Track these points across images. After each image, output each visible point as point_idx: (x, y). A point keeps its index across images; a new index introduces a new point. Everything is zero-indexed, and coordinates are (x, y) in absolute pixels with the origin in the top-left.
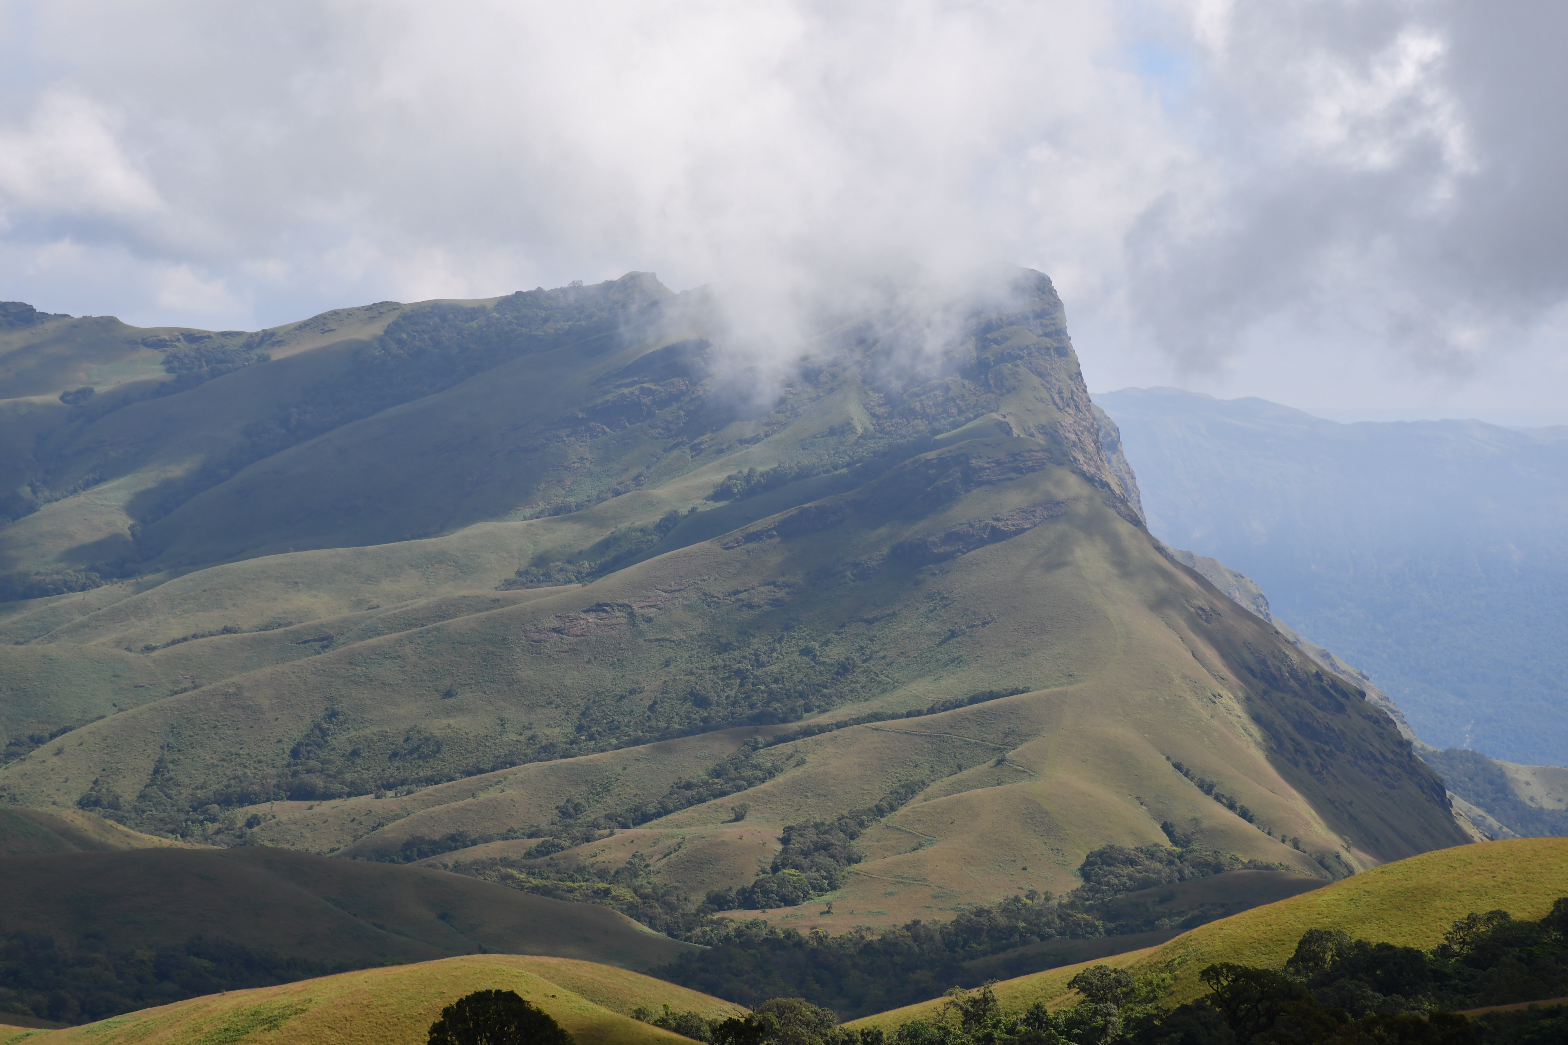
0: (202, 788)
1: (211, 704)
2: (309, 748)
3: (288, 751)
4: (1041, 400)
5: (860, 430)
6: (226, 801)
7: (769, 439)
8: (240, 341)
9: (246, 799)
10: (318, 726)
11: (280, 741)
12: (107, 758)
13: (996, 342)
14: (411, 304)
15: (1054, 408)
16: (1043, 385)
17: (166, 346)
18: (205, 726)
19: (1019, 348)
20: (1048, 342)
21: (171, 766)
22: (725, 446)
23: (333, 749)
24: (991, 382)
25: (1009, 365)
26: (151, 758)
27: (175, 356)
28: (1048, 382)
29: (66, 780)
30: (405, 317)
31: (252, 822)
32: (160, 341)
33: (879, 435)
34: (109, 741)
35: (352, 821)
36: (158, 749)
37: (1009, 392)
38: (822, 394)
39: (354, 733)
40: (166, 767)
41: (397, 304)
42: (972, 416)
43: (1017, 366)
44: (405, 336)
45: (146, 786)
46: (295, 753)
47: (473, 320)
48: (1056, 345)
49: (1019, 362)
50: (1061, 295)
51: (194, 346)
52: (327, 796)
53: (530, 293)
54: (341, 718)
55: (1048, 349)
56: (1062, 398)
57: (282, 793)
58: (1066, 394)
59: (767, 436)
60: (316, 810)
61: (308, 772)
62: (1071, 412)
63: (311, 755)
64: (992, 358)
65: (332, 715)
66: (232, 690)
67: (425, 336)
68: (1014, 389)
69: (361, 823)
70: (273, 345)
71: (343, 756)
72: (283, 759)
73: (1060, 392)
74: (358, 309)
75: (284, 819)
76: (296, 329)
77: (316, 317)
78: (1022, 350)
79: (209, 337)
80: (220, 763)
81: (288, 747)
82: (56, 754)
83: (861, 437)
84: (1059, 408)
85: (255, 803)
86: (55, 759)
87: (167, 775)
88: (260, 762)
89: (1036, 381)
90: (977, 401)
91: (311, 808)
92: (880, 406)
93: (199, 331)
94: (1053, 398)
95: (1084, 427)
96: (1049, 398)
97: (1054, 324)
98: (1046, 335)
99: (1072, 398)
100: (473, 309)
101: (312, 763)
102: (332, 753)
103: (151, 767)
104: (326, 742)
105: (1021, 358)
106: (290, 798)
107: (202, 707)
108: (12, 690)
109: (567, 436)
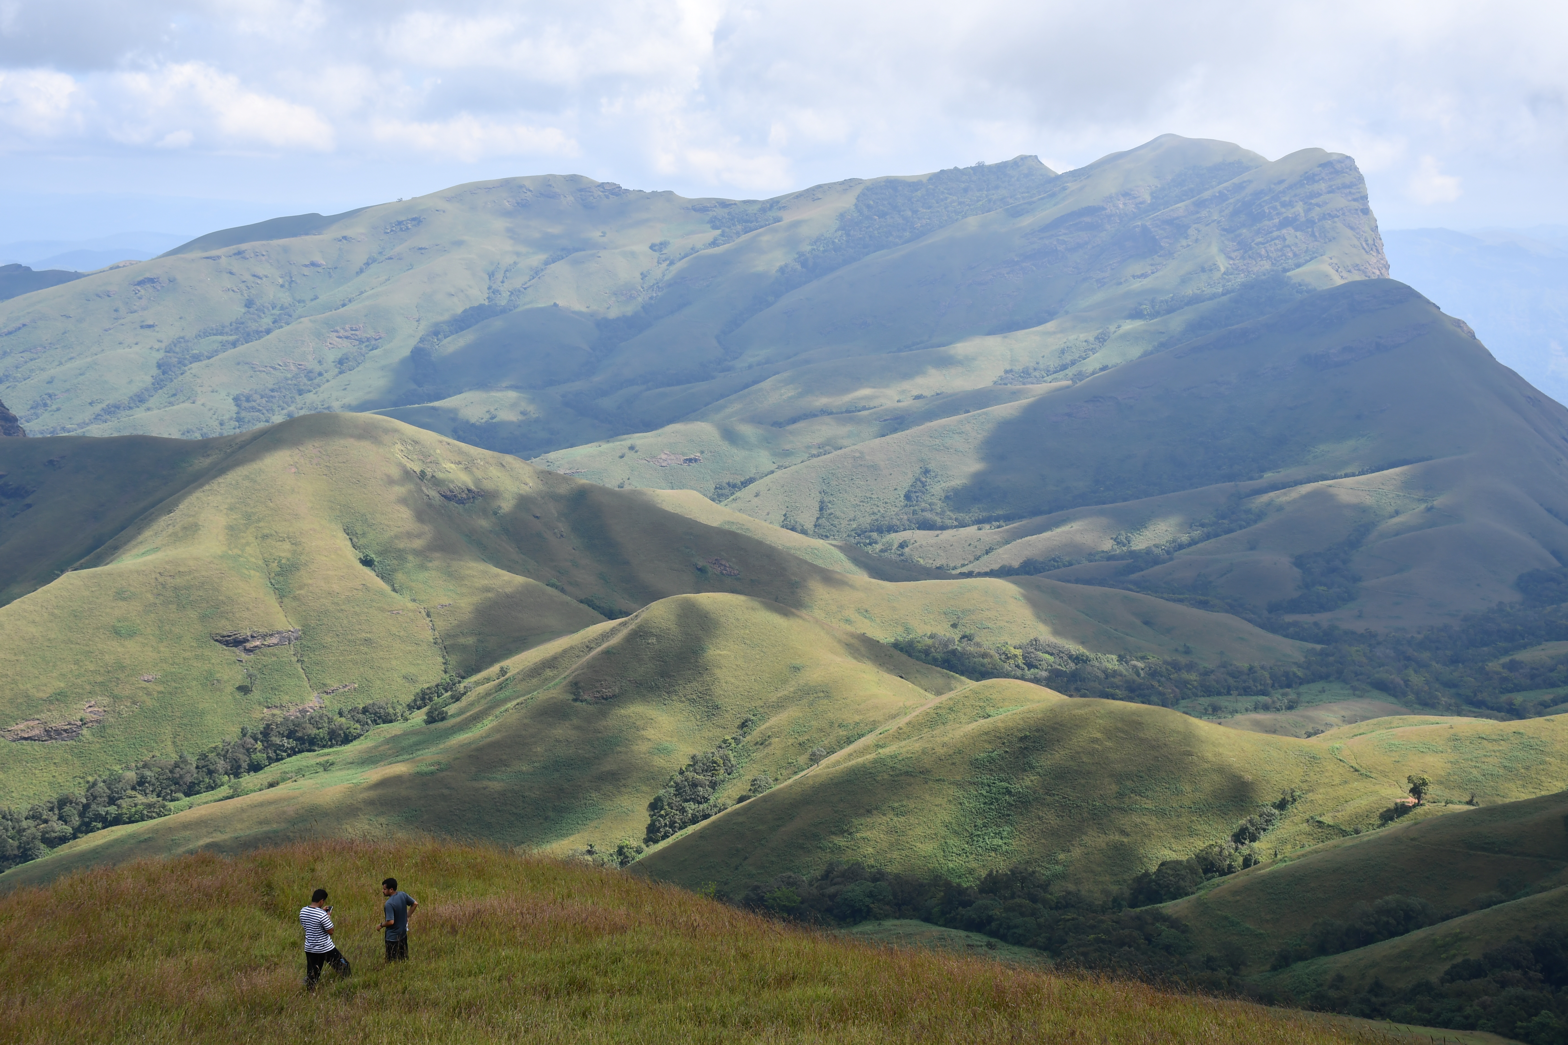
0: (854, 520)
1: (846, 464)
2: (917, 494)
3: (902, 496)
4: (1354, 246)
5: (1223, 269)
6: (880, 530)
7: (1155, 275)
8: (756, 207)
9: (892, 529)
10: (918, 479)
11: (895, 489)
12: (787, 499)
13: (1318, 205)
14: (870, 180)
15: (1363, 251)
16: (1354, 236)
17: (708, 211)
18: (845, 479)
19: (1336, 210)
20: (1355, 205)
21: (830, 505)
22: (1122, 280)
23: (933, 495)
24: (1317, 234)
25: (1329, 222)
26: (815, 499)
27: (715, 217)
28: (1357, 234)
29: (768, 514)
30: (868, 189)
31: (902, 546)
32: (704, 207)
33: (1236, 272)
34: (785, 488)
35: (969, 545)
36: (818, 494)
37: (1330, 241)
38: (1190, 243)
39: (944, 485)
40: (827, 506)
41: (861, 180)
42: (1308, 258)
43: (1335, 222)
44: (871, 203)
45: (818, 518)
46: (907, 497)
47: (917, 191)
48: (1361, 207)
49: (1336, 219)
50: (1361, 171)
51: (726, 210)
52: (943, 528)
53: (950, 171)
54: (933, 474)
55: (1356, 210)
56: (1368, 244)
57: (913, 526)
58: (1370, 242)
59: (1153, 273)
60: (941, 537)
61: (923, 511)
62: (1374, 254)
63: (919, 499)
64: (1316, 217)
65: (926, 472)
66: (857, 455)
67: (886, 203)
68: (1334, 238)
69: (976, 547)
70: (780, 209)
71: (940, 499)
72: (901, 501)
73: (1366, 241)
74: (835, 183)
75: (924, 543)
76: (794, 198)
77: (807, 190)
78: (1338, 211)
79: (735, 204)
80: (861, 504)
81: (902, 494)
82: (756, 496)
83: (1224, 273)
84: (1366, 252)
85: (897, 532)
86: (756, 499)
87: (829, 512)
88: (886, 503)
89: (1349, 233)
90: (1307, 248)
91: (937, 536)
92: (1234, 251)
93: (729, 200)
94: (1362, 245)
95: (1383, 264)
96: (1360, 245)
97: (1359, 192)
98: (1355, 200)
99: (1374, 244)
100: (913, 183)
101: (923, 505)
102: (932, 498)
103: (817, 506)
104: (927, 490)
105: (1338, 217)
106: (919, 528)
107: (840, 466)
108: (711, 452)
109: (1007, 274)
